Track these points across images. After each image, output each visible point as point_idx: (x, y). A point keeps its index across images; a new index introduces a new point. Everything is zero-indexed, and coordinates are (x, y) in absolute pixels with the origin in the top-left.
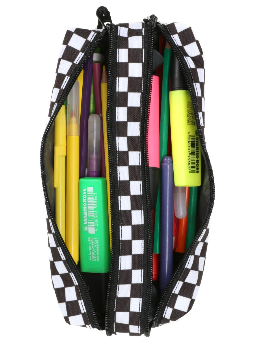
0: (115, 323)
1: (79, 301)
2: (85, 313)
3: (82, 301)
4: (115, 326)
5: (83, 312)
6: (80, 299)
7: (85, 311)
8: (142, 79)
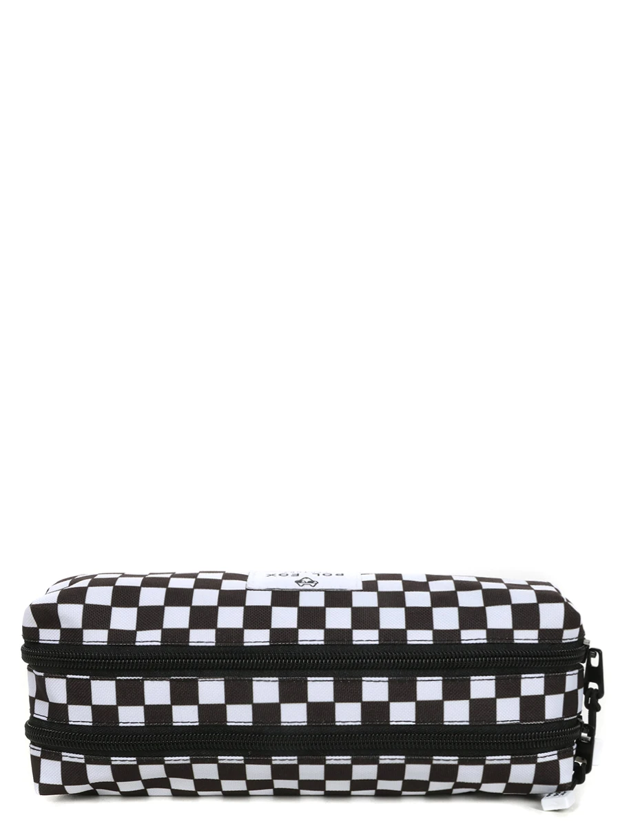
0: (563, 718)
1: (539, 760)
2: (558, 754)
3: (539, 755)
4: (568, 717)
5: (555, 757)
6: (537, 758)
7: (556, 752)
8: (120, 679)
